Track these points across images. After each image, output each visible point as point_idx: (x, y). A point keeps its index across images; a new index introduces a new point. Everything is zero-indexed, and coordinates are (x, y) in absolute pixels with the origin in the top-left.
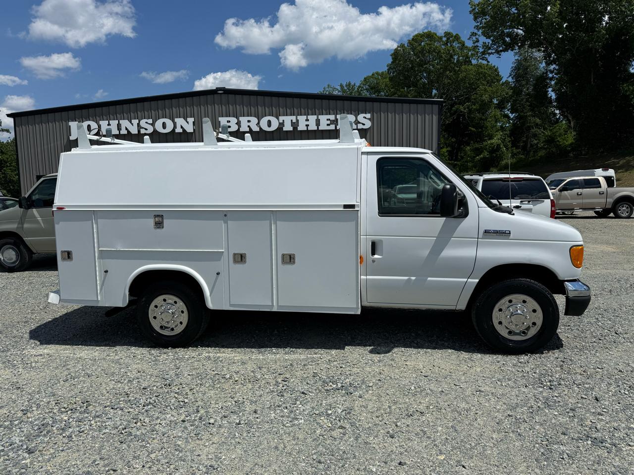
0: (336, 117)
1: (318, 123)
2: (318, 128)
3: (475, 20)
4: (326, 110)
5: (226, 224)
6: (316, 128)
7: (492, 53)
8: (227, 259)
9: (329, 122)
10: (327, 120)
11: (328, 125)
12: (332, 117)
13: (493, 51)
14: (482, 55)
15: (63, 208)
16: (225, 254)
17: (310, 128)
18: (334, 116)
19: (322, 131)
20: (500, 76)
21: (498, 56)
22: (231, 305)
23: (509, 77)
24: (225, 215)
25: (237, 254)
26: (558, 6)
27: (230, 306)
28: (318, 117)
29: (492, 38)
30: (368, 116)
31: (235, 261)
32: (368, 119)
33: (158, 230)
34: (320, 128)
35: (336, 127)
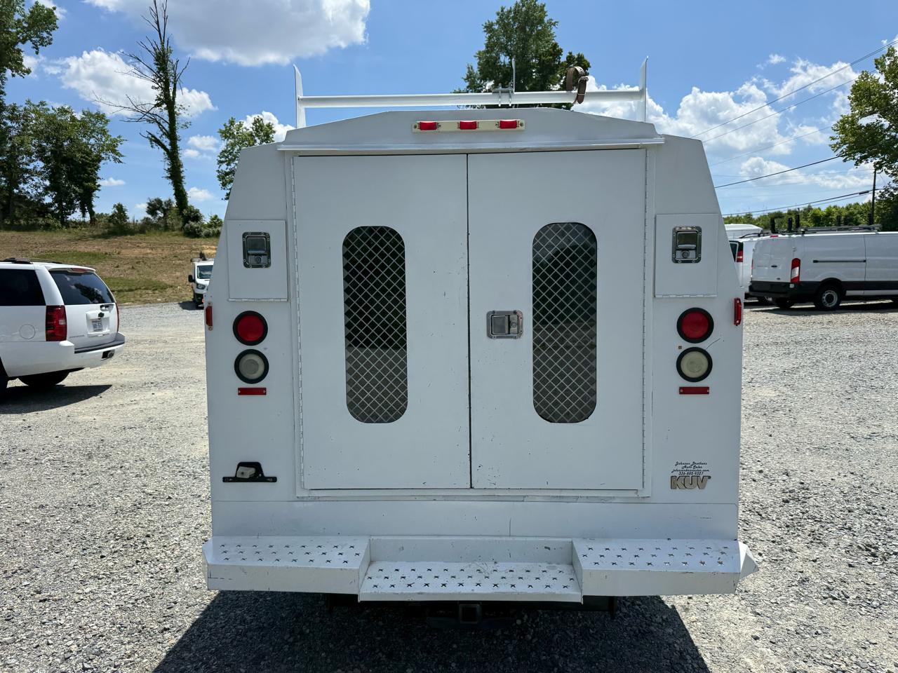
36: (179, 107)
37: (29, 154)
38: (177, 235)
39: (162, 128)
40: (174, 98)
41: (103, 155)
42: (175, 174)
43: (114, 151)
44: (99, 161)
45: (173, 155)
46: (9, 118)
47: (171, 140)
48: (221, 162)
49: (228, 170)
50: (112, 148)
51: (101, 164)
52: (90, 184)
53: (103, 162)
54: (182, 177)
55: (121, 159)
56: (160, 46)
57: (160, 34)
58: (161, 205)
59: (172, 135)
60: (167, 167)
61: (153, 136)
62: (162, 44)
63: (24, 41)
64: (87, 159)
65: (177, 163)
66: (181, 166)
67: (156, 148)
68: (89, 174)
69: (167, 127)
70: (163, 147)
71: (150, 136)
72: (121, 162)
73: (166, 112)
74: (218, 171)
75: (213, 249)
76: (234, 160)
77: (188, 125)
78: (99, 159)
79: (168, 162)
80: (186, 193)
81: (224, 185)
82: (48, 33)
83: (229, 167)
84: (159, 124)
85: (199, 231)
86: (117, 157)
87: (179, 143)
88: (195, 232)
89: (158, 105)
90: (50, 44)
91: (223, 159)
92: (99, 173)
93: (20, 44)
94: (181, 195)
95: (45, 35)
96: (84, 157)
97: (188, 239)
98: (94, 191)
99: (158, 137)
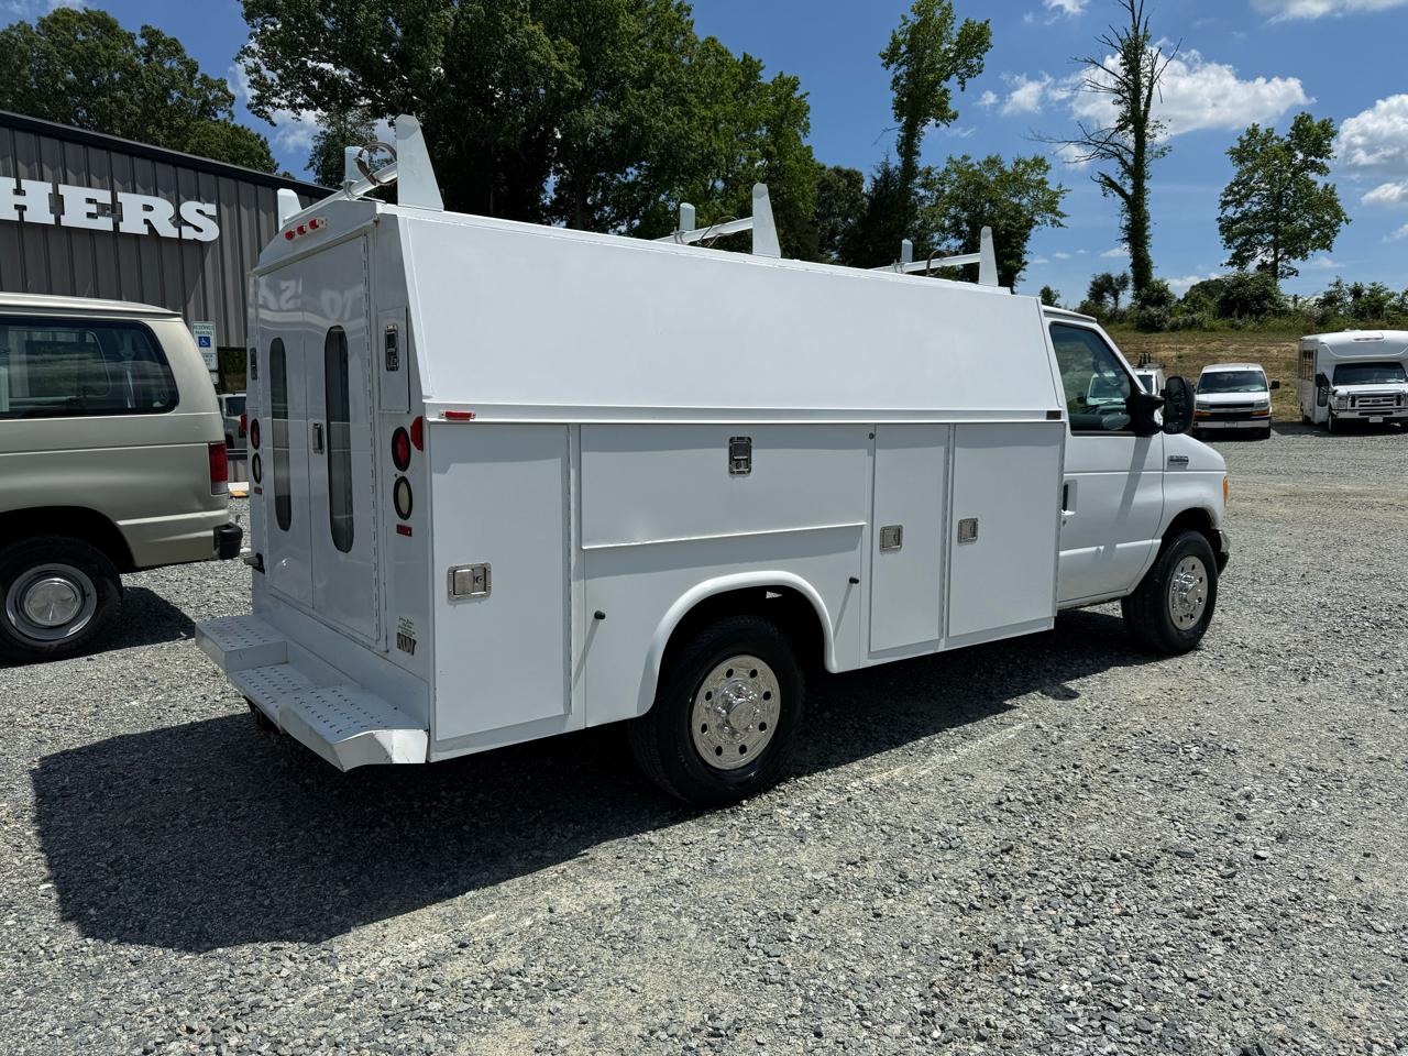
0: (114, 197)
1: (57, 204)
2: (58, 220)
3: (247, 20)
4: (77, 173)
5: (871, 458)
6: (50, 219)
7: (279, 106)
8: (869, 542)
9: (93, 209)
10: (90, 201)
11: (90, 215)
12: (104, 197)
13: (283, 102)
14: (258, 104)
15: (468, 416)
16: (866, 533)
17: (28, 217)
18: (109, 193)
19: (69, 230)
20: (273, 161)
21: (294, 115)
22: (871, 655)
23: (308, 167)
24: (872, 436)
25: (889, 528)
26: (442, 46)
27: (869, 658)
28: (56, 189)
29: (279, 71)
30: (211, 209)
31: (884, 547)
32: (211, 217)
33: (739, 479)
34: (65, 221)
35: (116, 226)
36: (1153, 124)
37: (942, 229)
38: (1126, 329)
39: (1124, 163)
40: (1146, 112)
41: (1037, 218)
42: (1136, 235)
43: (1053, 211)
44: (1031, 227)
45: (1135, 205)
46: (923, 186)
47: (1134, 179)
48: (1225, 204)
49: (1238, 215)
50: (1050, 206)
51: (1033, 232)
52: (1012, 263)
53: (1036, 227)
54: (1147, 237)
55: (1062, 221)
56: (1132, 33)
57: (1133, 15)
58: (1111, 283)
59: (1137, 172)
60: (1125, 223)
61: (1107, 178)
62: (1136, 29)
63: (947, 78)
64: (1013, 227)
65: (1139, 215)
66: (1146, 218)
67: (1111, 195)
68: (1013, 248)
69: (1130, 160)
70: (1122, 193)
71: (1103, 178)
72: (1061, 225)
73: (1132, 137)
74: (1220, 219)
75: (1173, 349)
76: (1247, 196)
77: (1166, 152)
78: (1030, 224)
79: (1127, 216)
80: (1150, 262)
81: (1229, 240)
82: (979, 58)
83: (1240, 210)
84: (1120, 156)
85: (1159, 322)
86: (1057, 218)
87: (1147, 184)
88: (1154, 323)
89: (1121, 128)
90: (980, 72)
91: (1230, 198)
92: (1028, 246)
93: (943, 82)
94: (1141, 265)
95: (975, 61)
96: (1009, 225)
97: (1141, 335)
98: (1017, 271)
99: (1115, 178)
